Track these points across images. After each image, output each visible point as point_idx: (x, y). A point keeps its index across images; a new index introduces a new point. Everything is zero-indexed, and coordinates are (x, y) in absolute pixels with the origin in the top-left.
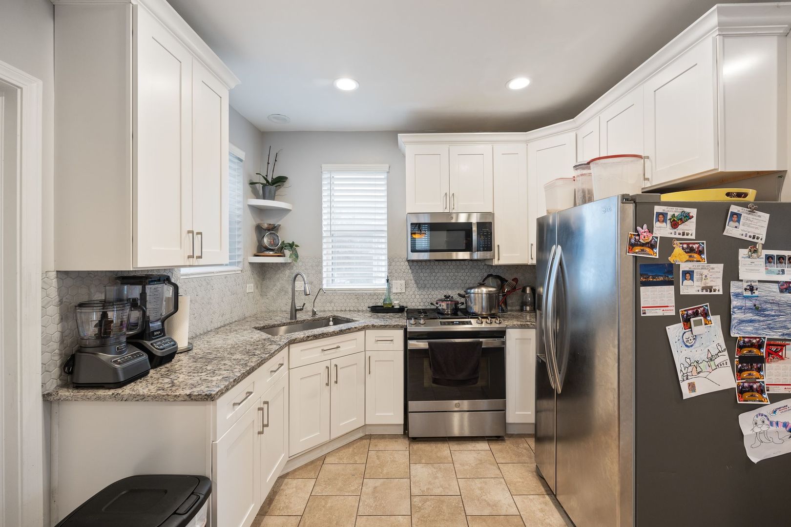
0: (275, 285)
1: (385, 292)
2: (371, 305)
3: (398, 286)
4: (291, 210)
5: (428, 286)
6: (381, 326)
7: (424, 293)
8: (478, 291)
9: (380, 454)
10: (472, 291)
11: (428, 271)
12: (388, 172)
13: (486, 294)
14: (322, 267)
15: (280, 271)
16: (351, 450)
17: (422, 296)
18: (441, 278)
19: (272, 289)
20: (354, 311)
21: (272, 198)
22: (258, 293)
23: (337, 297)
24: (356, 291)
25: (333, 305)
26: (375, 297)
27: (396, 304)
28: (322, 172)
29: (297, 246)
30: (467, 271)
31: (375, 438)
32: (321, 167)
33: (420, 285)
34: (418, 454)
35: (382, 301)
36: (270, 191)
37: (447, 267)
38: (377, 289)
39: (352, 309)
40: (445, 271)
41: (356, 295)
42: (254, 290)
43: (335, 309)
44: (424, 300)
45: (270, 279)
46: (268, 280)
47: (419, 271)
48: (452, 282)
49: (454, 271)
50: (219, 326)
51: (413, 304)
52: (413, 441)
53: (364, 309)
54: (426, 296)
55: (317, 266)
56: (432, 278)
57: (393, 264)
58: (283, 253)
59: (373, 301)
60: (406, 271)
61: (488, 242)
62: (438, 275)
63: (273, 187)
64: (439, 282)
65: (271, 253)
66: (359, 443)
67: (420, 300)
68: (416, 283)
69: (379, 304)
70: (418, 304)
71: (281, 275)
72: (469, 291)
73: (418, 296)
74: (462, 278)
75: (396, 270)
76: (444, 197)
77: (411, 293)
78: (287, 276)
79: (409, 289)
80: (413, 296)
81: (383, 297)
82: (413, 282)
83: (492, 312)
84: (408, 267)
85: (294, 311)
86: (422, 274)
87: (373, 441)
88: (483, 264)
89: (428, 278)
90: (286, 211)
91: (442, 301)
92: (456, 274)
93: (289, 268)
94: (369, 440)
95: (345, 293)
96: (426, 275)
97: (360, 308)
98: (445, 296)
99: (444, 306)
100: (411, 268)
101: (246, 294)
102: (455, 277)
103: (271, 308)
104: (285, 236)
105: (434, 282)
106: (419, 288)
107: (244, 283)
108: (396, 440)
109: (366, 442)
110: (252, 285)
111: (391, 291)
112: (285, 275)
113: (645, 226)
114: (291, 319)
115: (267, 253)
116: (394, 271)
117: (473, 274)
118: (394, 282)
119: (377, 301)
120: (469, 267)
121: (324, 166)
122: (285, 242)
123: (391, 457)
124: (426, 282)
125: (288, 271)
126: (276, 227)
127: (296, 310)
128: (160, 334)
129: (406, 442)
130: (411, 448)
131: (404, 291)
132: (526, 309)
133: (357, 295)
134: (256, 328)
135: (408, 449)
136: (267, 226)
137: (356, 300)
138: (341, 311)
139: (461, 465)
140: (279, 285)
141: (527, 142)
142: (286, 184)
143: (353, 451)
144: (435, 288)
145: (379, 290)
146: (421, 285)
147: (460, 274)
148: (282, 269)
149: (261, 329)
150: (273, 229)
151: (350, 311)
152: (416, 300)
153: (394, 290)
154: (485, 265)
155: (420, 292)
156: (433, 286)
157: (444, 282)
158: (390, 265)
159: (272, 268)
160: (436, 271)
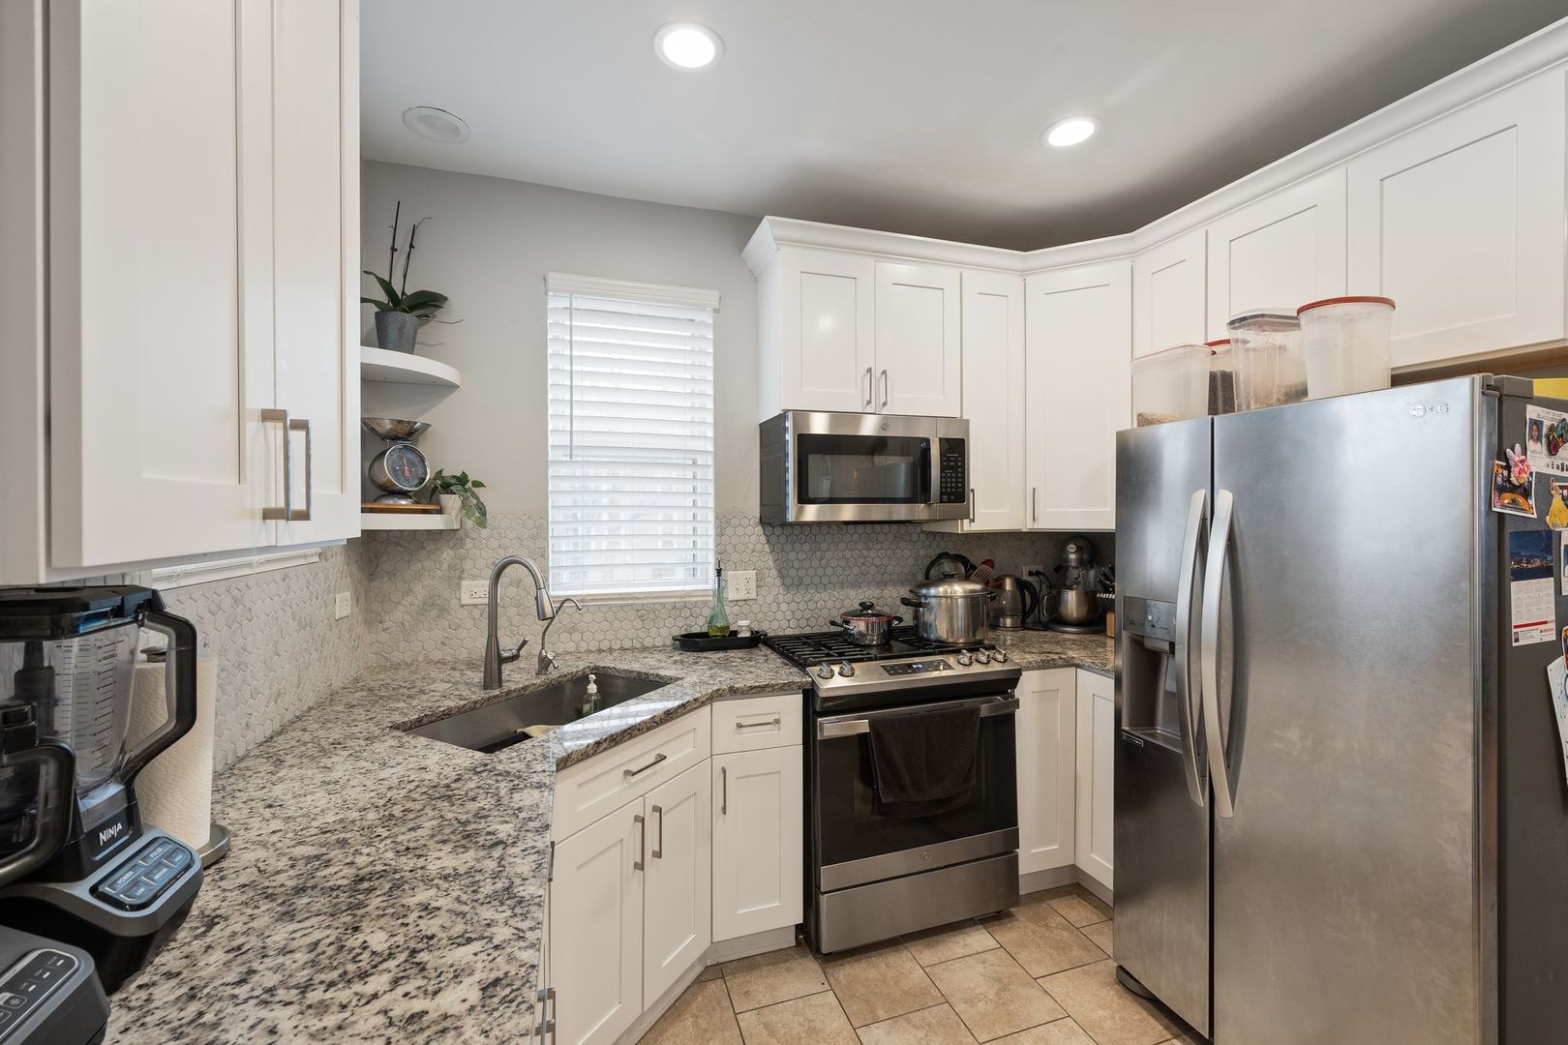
0: (408, 592)
1: (711, 598)
2: (677, 632)
3: (741, 584)
4: (457, 387)
5: (806, 580)
6: (752, 688)
7: (798, 598)
8: (946, 592)
9: (769, 1016)
10: (933, 591)
11: (806, 547)
12: (716, 311)
13: (965, 597)
14: (546, 539)
15: (424, 553)
16: (689, 1022)
17: (794, 606)
18: (834, 563)
19: (398, 603)
20: (633, 649)
21: (409, 347)
22: (360, 616)
23: (588, 617)
24: (637, 598)
25: (576, 636)
26: (686, 613)
27: (743, 626)
28: (546, 294)
29: (478, 484)
30: (886, 545)
31: (734, 973)
32: (545, 280)
33: (789, 581)
34: (858, 994)
35: (701, 621)
36: (401, 328)
37: (847, 538)
38: (689, 594)
39: (627, 644)
40: (842, 546)
41: (638, 611)
42: (352, 608)
43: (583, 647)
44: (798, 615)
45: (393, 575)
46: (386, 579)
47: (788, 547)
48: (856, 570)
49: (860, 545)
50: (268, 734)
51: (775, 625)
52: (829, 962)
53: (658, 642)
54: (802, 606)
55: (533, 538)
56: (815, 563)
57: (729, 531)
58: (438, 503)
59: (680, 622)
60: (759, 547)
61: (957, 482)
62: (828, 555)
63: (409, 318)
64: (829, 571)
65: (403, 503)
66: (700, 998)
67: (789, 615)
68: (782, 576)
69: (696, 630)
70: (784, 624)
71: (427, 563)
72: (924, 591)
73: (784, 607)
74: (877, 561)
75: (734, 547)
76: (865, 376)
77: (769, 599)
78: (445, 566)
79: (764, 591)
80: (774, 607)
81: (707, 612)
82: (774, 572)
83: (978, 637)
84: (763, 539)
85: (495, 665)
86: (792, 556)
87: (735, 982)
88: (918, 530)
89: (806, 564)
90: (443, 388)
91: (858, 615)
92: (865, 552)
93: (451, 544)
94: (719, 981)
95: (610, 606)
96: (801, 556)
97: (648, 642)
98: (861, 604)
99: (859, 626)
100: (768, 541)
101: (334, 624)
102: (862, 561)
103: (396, 657)
104: (443, 456)
105: (820, 572)
106: (787, 587)
107: (329, 592)
108: (787, 965)
109: (714, 988)
110: (348, 594)
111: (725, 595)
112: (441, 563)
113: (1518, 447)
114: (486, 687)
115: (390, 502)
116: (730, 548)
117: (899, 553)
118: (729, 574)
119: (691, 621)
120: (890, 537)
121: (552, 277)
122: (444, 474)
123: (801, 1019)
124: (802, 573)
125: (451, 552)
126: (416, 430)
127: (502, 660)
128: (121, 834)
129: (812, 965)
130: (831, 980)
131: (753, 595)
132: (1005, 623)
133: (641, 608)
134: (395, 727)
135: (827, 986)
136: (389, 426)
137: (638, 623)
138: (600, 651)
139: (970, 1002)
140: (420, 591)
141: (1024, 273)
142: (440, 314)
143: (696, 1024)
144: (820, 586)
145: (694, 594)
146: (791, 580)
147: (873, 554)
148: (432, 547)
149: (410, 729)
150: (407, 435)
151: (623, 649)
152: (780, 616)
153: (731, 594)
154: (922, 532)
155: (789, 597)
156: (816, 580)
157: (840, 571)
158: (720, 532)
159: (399, 545)
160: (824, 546)
